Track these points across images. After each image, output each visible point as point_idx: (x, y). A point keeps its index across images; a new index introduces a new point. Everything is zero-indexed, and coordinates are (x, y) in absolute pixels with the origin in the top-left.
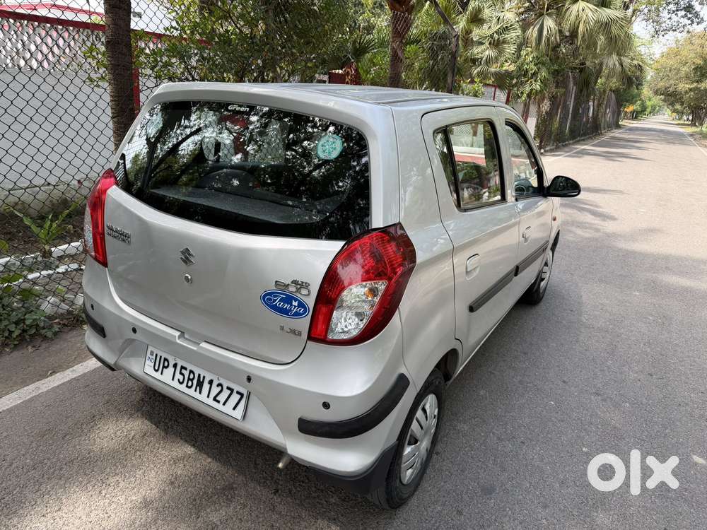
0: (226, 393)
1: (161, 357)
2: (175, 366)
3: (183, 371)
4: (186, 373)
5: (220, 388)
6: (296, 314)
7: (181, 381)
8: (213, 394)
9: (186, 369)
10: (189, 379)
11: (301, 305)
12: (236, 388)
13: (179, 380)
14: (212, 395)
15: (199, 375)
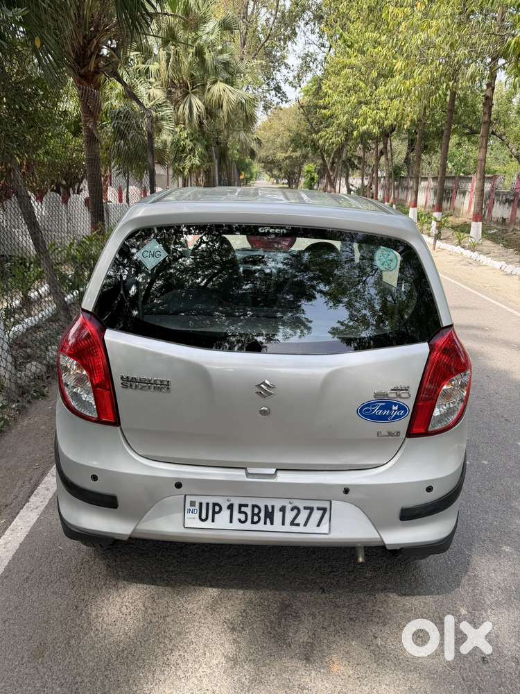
0: (304, 514)
1: (208, 504)
2: (230, 507)
3: (243, 509)
4: (248, 510)
5: (296, 511)
6: (397, 417)
7: (243, 519)
8: (288, 520)
9: (246, 506)
10: (253, 514)
11: (401, 408)
12: (315, 504)
13: (240, 520)
15: (266, 507)
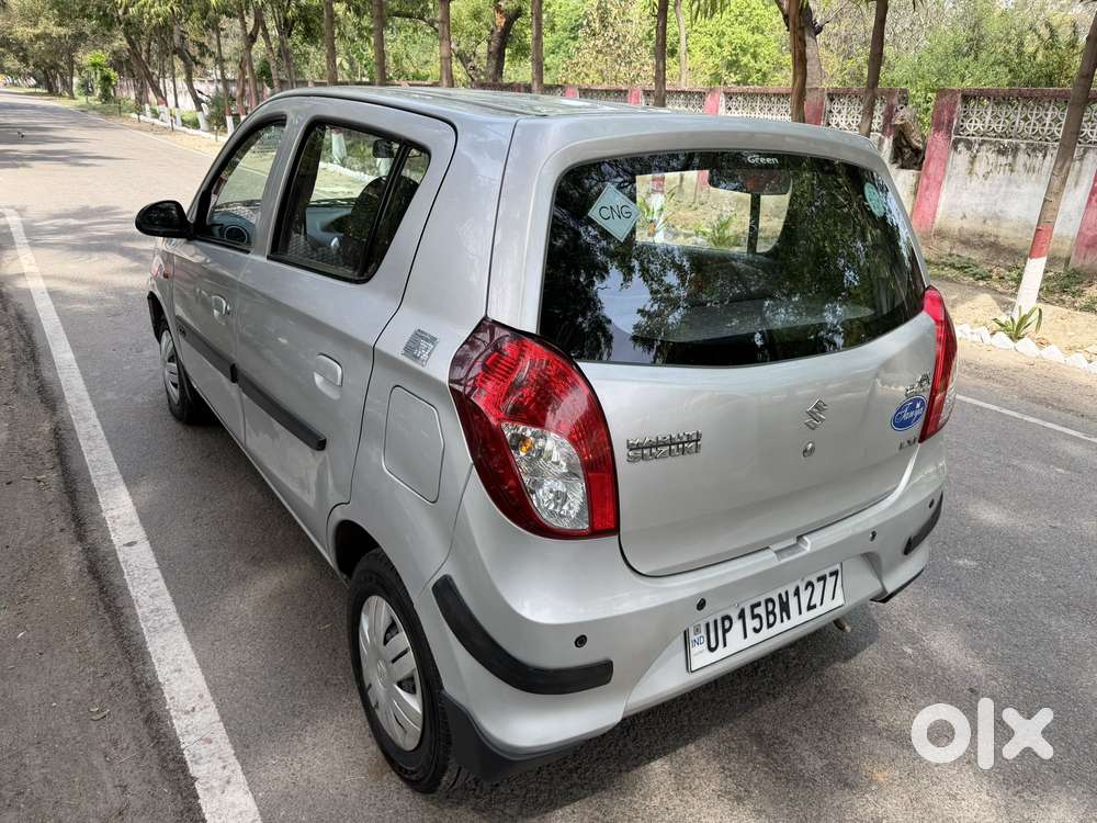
0: (818, 588)
1: (715, 622)
2: (741, 615)
6: (917, 419)
7: (758, 626)
10: (768, 613)
12: (827, 570)
13: (754, 629)
14: (804, 606)
15: (780, 596)
